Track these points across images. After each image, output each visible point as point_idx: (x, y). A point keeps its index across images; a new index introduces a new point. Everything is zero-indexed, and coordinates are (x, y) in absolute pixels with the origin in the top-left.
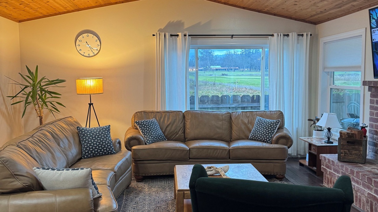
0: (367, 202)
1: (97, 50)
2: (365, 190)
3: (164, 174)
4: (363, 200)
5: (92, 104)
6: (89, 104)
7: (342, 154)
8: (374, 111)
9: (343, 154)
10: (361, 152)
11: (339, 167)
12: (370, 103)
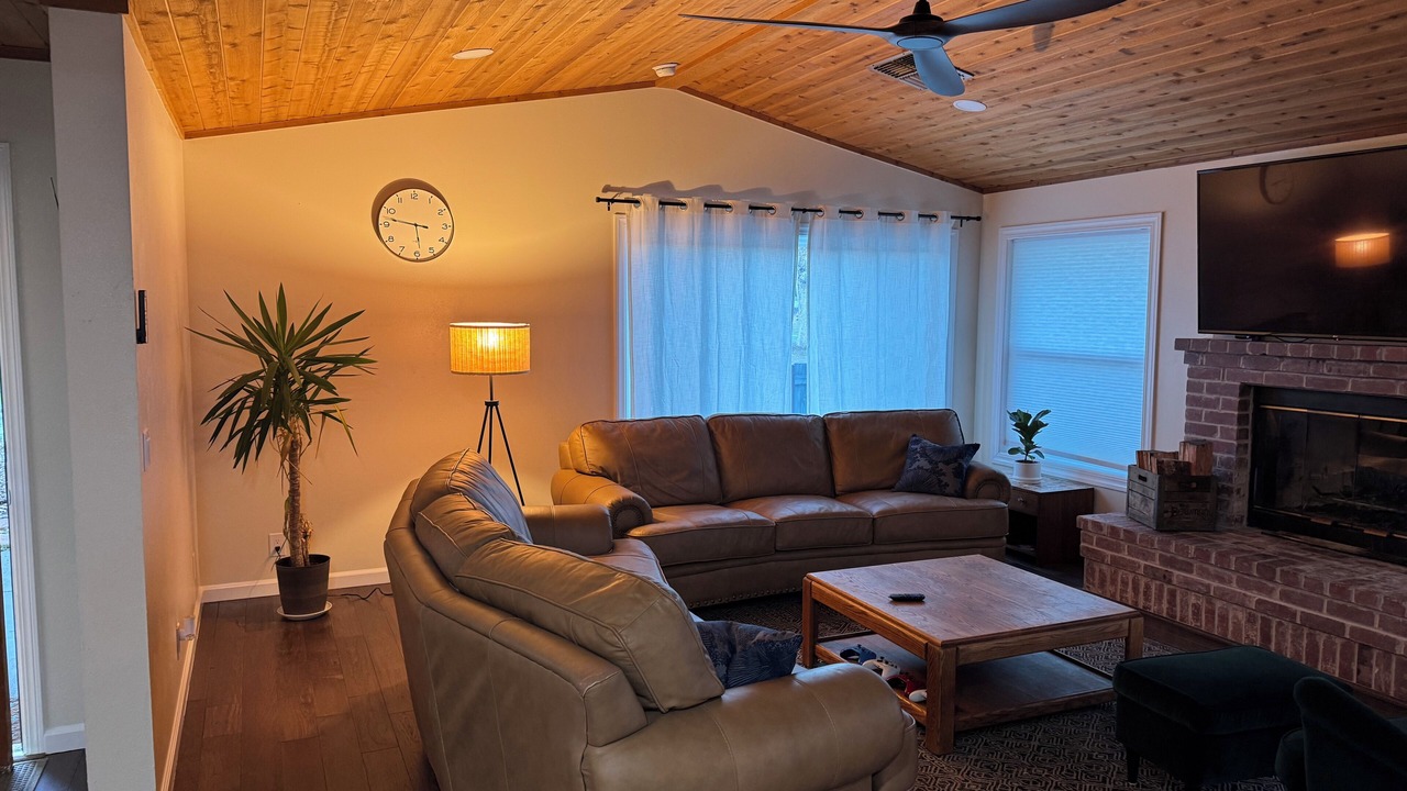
0: (1248, 621)
1: (442, 240)
2: (1248, 593)
3: (716, 602)
4: (1235, 617)
5: (496, 404)
6: (487, 403)
7: (1166, 515)
8: (1200, 409)
9: (1170, 514)
10: (1208, 506)
11: (1152, 545)
12: (1188, 391)
